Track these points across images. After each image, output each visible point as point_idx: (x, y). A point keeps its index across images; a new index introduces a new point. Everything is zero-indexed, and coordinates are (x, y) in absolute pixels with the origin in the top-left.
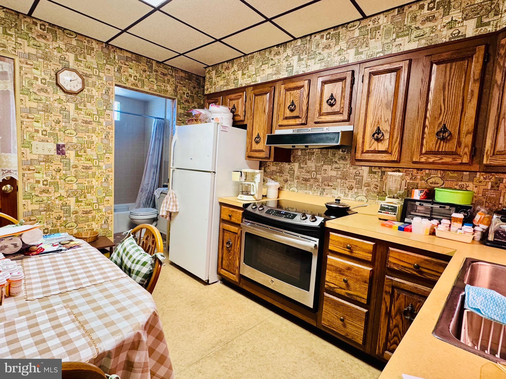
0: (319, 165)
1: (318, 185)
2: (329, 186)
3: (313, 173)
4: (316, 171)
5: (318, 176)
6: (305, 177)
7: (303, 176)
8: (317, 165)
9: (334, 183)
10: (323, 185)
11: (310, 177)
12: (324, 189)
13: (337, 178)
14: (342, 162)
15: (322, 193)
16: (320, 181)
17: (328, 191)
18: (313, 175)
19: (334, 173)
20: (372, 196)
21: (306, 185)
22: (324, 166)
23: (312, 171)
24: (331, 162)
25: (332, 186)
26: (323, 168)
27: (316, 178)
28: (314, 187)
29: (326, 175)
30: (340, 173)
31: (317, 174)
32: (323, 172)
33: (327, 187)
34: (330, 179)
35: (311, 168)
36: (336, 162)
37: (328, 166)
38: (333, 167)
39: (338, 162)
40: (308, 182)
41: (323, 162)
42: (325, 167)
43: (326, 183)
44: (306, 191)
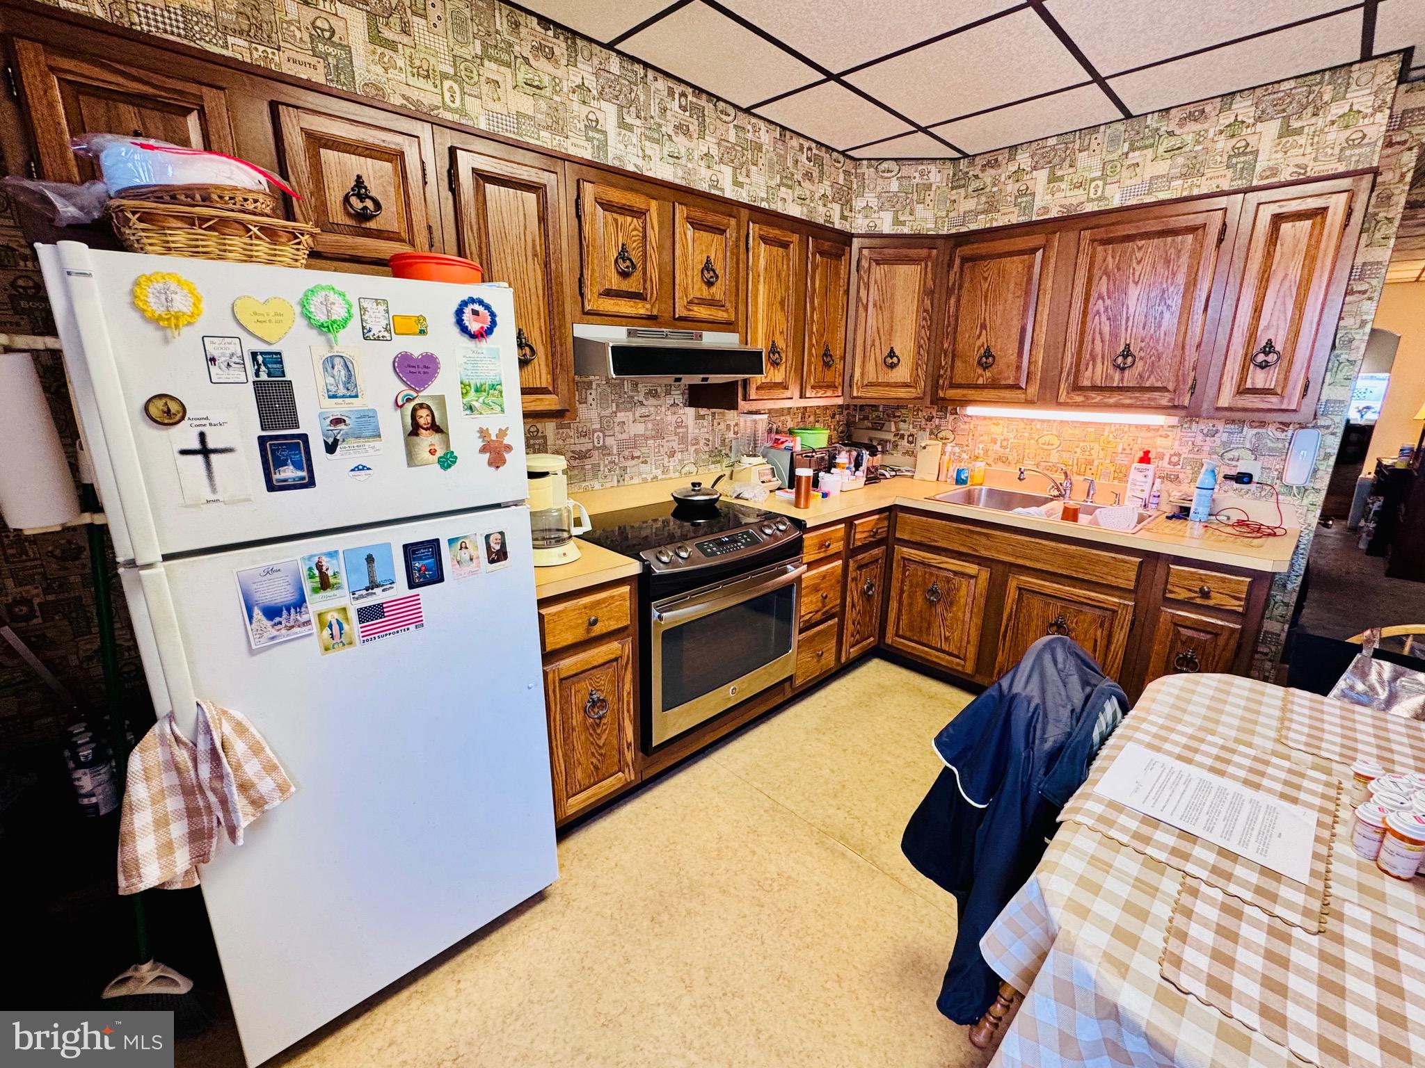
0: (607, 412)
1: (610, 462)
2: (633, 458)
3: (596, 435)
4: (602, 430)
5: (610, 441)
6: (578, 448)
7: (573, 448)
8: (603, 413)
9: (643, 450)
10: (622, 459)
11: (590, 446)
12: (625, 469)
13: (647, 438)
14: (652, 401)
15: (621, 478)
16: (615, 451)
17: (633, 469)
18: (596, 441)
19: (639, 429)
20: (704, 461)
21: (583, 467)
22: (618, 414)
23: (595, 431)
24: (634, 404)
25: (638, 457)
26: (618, 420)
27: (604, 447)
28: (602, 469)
29: (625, 436)
30: (650, 426)
31: (605, 436)
32: (617, 429)
33: (630, 463)
34: (635, 442)
35: (589, 425)
36: (641, 403)
37: (627, 414)
38: (637, 415)
39: (645, 402)
40: (587, 461)
41: (614, 405)
42: (621, 416)
43: (626, 453)
44: (584, 485)
